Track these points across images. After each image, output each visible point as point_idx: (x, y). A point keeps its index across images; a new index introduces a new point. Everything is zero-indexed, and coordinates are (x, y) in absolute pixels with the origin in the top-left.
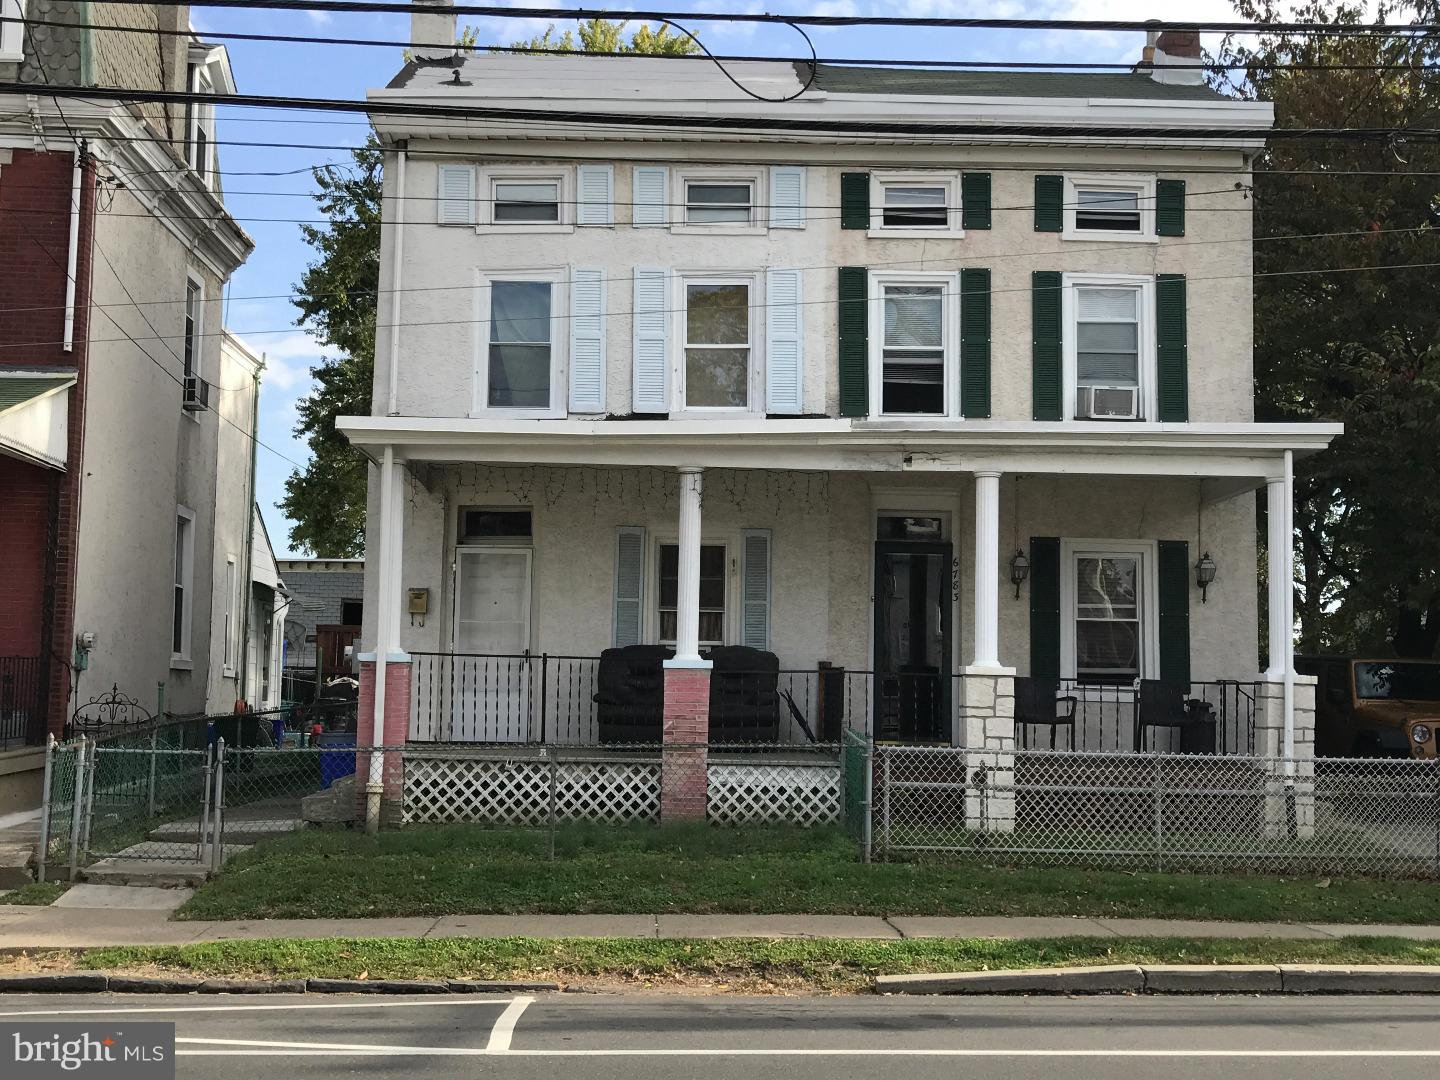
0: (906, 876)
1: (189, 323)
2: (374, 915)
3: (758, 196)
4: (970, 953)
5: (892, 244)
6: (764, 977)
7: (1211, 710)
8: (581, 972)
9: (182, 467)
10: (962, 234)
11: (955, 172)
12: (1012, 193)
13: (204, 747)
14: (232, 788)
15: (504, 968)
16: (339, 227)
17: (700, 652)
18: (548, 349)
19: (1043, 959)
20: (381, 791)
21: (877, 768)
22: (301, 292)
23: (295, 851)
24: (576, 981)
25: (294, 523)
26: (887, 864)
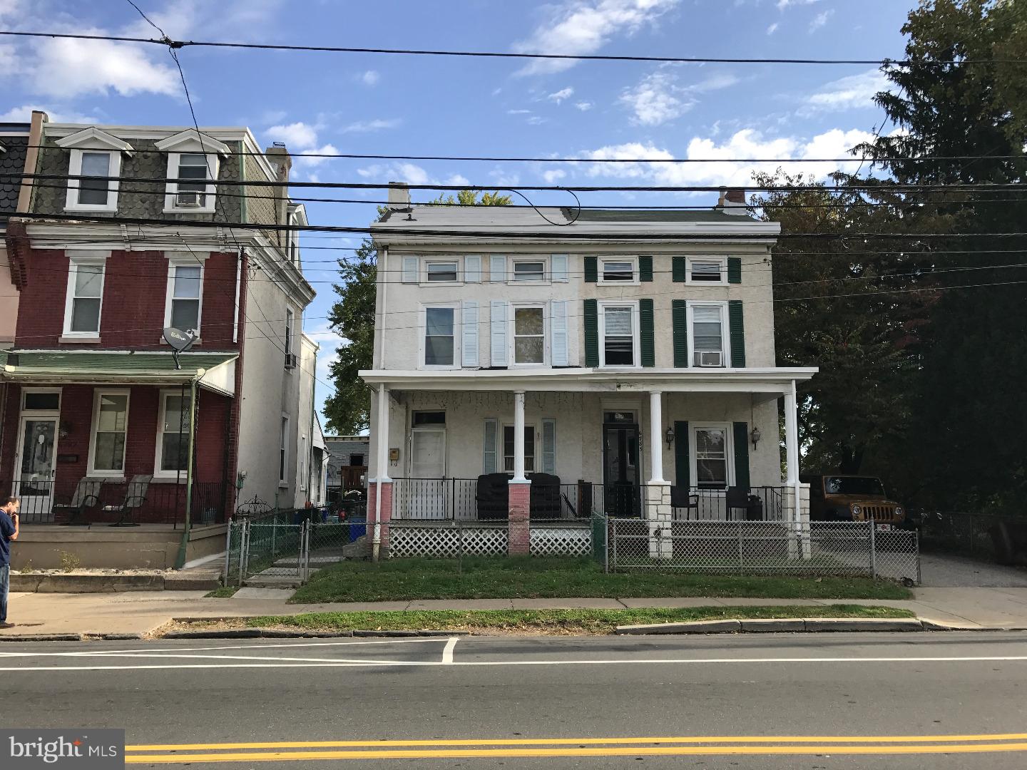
0: (625, 579)
1: (288, 329)
2: (381, 600)
3: (546, 268)
4: (660, 615)
5: (608, 289)
6: (564, 627)
7: (760, 500)
8: (479, 626)
9: (284, 394)
10: (640, 283)
11: (636, 256)
12: (662, 265)
13: (300, 523)
14: (313, 542)
15: (443, 624)
16: (349, 285)
17: (525, 476)
18: (452, 337)
19: (694, 617)
20: (379, 542)
21: (610, 529)
22: (332, 314)
23: (342, 571)
24: (477, 630)
25: (328, 420)
26: (616, 575)
